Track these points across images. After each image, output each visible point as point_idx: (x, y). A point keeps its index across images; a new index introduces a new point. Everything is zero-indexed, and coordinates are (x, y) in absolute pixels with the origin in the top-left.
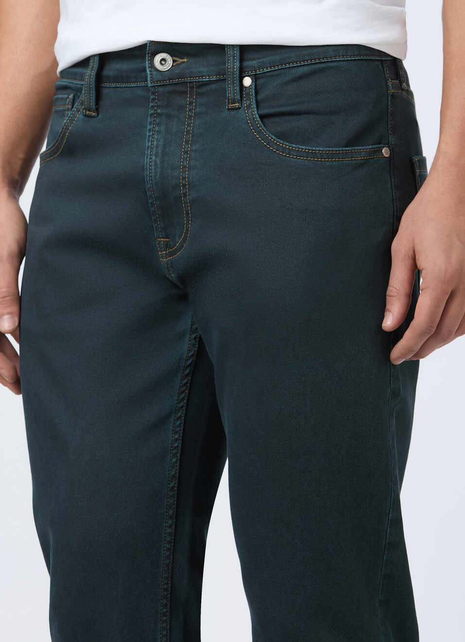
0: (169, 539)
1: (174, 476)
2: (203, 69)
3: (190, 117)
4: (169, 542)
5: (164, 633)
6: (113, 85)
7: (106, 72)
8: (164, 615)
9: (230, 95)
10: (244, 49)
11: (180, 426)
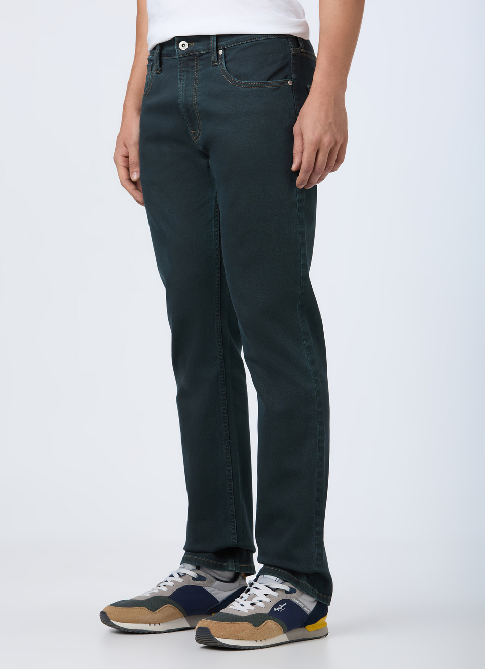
0: (218, 279)
1: (217, 249)
2: (201, 47)
3: (197, 71)
4: (218, 281)
5: (218, 324)
6: (170, 58)
7: (164, 52)
8: (218, 315)
9: (213, 59)
10: (219, 37)
11: (217, 224)
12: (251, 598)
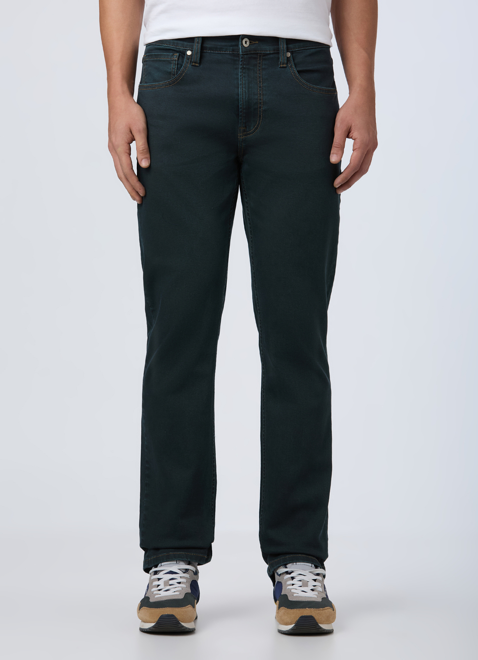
3: (260, 70)
6: (209, 52)
9: (282, 60)
12: (305, 584)
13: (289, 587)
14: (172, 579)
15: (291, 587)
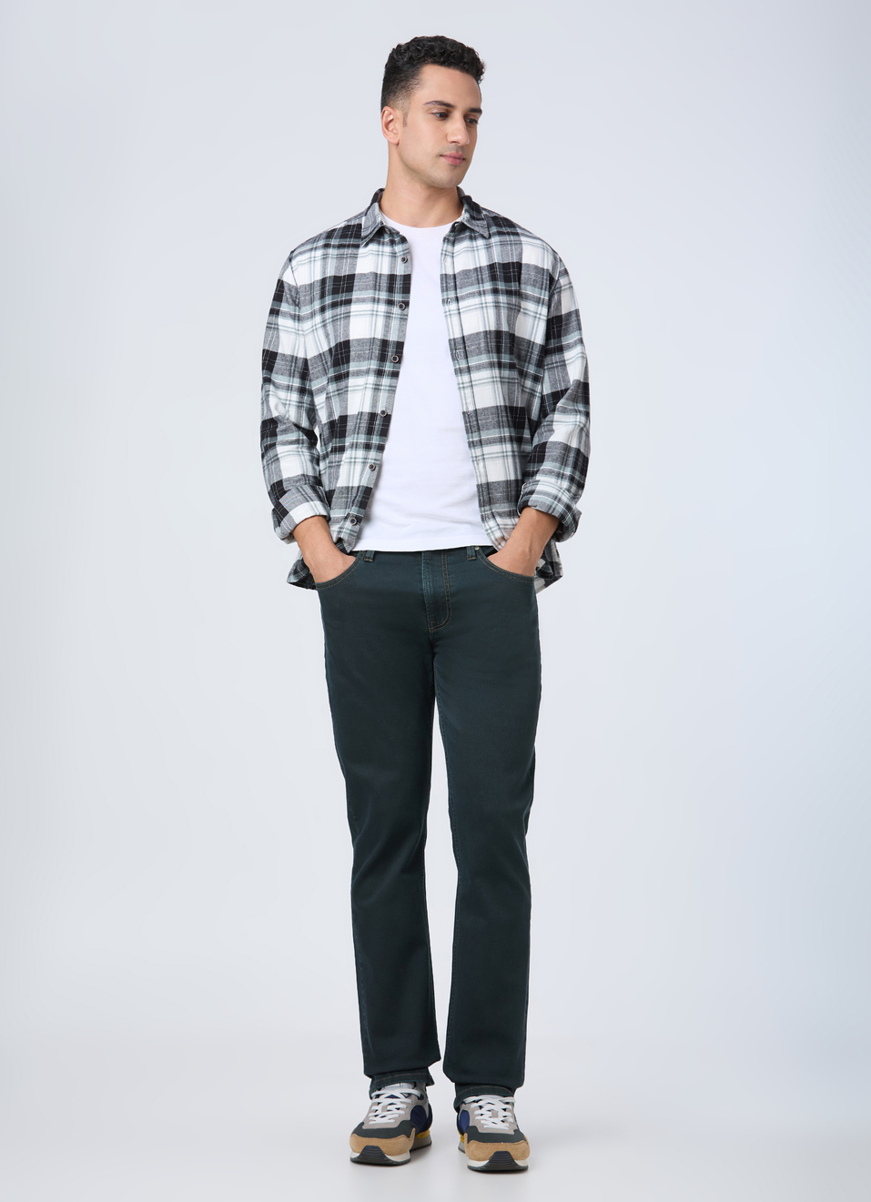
12: (495, 1115)
13: (478, 1118)
14: (392, 1104)
15: (480, 1117)
